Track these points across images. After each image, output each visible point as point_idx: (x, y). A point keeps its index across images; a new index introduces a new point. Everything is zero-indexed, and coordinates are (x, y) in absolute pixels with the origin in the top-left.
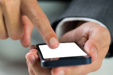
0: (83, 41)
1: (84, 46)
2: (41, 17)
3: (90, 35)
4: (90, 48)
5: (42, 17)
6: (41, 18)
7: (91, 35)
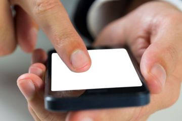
0: (140, 46)
1: (140, 56)
2: (50, 4)
3: (154, 32)
4: (150, 68)
5: (53, 6)
6: (50, 7)
7: (156, 34)
